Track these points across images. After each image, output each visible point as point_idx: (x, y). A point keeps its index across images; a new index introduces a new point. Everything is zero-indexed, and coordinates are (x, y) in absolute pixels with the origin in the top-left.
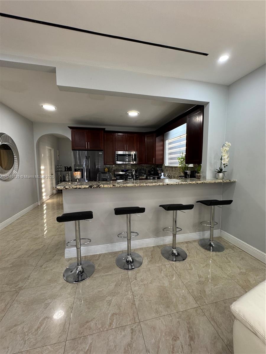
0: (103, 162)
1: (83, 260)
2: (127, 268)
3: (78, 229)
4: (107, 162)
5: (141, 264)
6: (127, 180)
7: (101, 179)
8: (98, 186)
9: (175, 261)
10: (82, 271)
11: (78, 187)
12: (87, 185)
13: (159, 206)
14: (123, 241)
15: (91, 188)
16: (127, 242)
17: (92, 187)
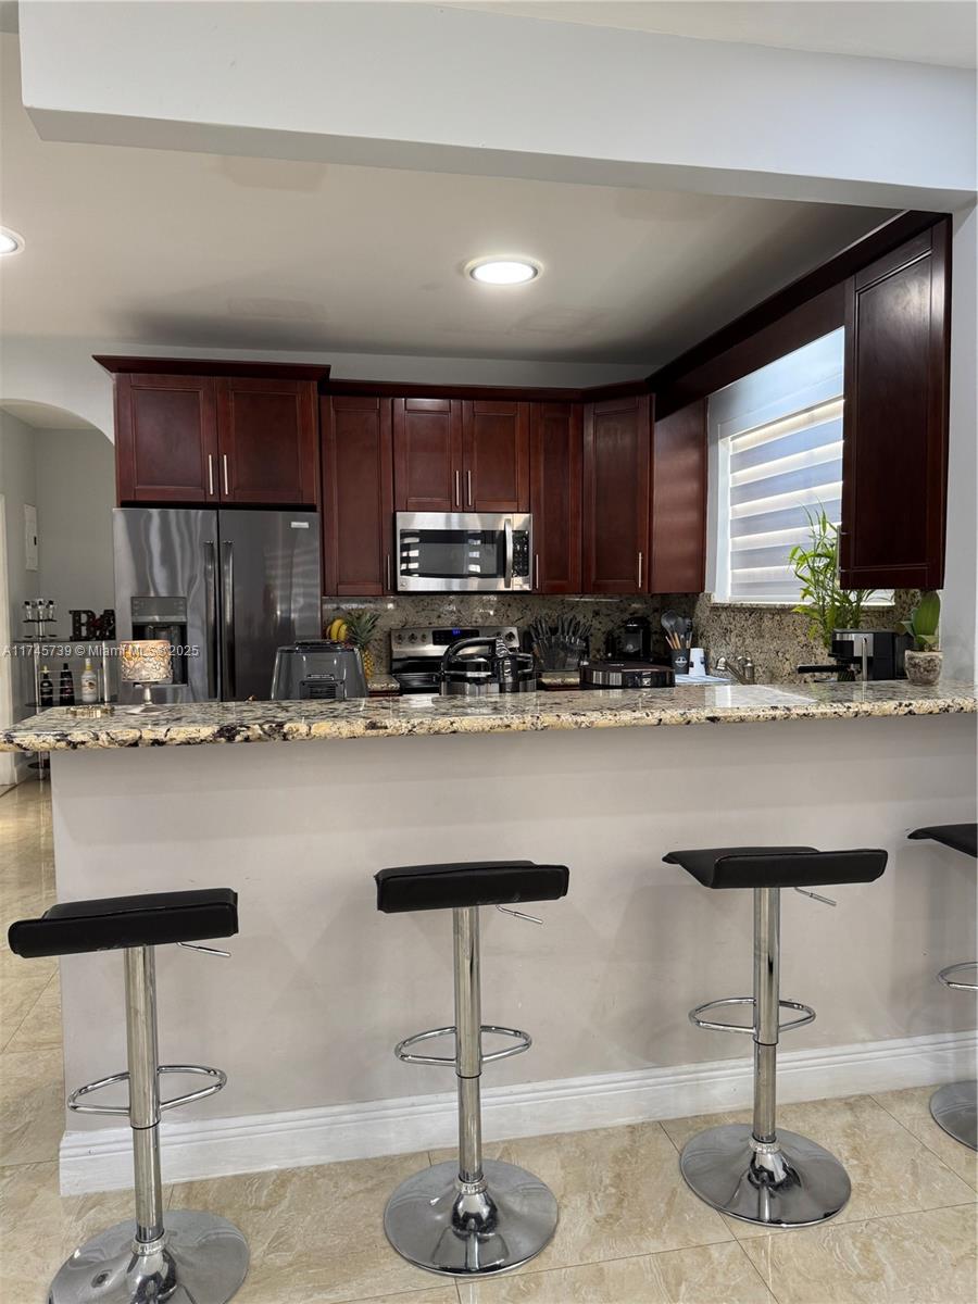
0: (318, 581)
1: (175, 1206)
2: (460, 1264)
3: (141, 1005)
4: (340, 583)
5: (546, 1236)
6: (463, 693)
7: (296, 690)
8: (277, 730)
9: (771, 1221)
10: (164, 1275)
11: (148, 735)
12: (205, 722)
13: (665, 859)
14: (434, 1087)
15: (230, 739)
16: (455, 1096)
17: (238, 738)
